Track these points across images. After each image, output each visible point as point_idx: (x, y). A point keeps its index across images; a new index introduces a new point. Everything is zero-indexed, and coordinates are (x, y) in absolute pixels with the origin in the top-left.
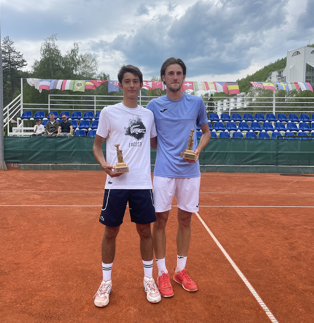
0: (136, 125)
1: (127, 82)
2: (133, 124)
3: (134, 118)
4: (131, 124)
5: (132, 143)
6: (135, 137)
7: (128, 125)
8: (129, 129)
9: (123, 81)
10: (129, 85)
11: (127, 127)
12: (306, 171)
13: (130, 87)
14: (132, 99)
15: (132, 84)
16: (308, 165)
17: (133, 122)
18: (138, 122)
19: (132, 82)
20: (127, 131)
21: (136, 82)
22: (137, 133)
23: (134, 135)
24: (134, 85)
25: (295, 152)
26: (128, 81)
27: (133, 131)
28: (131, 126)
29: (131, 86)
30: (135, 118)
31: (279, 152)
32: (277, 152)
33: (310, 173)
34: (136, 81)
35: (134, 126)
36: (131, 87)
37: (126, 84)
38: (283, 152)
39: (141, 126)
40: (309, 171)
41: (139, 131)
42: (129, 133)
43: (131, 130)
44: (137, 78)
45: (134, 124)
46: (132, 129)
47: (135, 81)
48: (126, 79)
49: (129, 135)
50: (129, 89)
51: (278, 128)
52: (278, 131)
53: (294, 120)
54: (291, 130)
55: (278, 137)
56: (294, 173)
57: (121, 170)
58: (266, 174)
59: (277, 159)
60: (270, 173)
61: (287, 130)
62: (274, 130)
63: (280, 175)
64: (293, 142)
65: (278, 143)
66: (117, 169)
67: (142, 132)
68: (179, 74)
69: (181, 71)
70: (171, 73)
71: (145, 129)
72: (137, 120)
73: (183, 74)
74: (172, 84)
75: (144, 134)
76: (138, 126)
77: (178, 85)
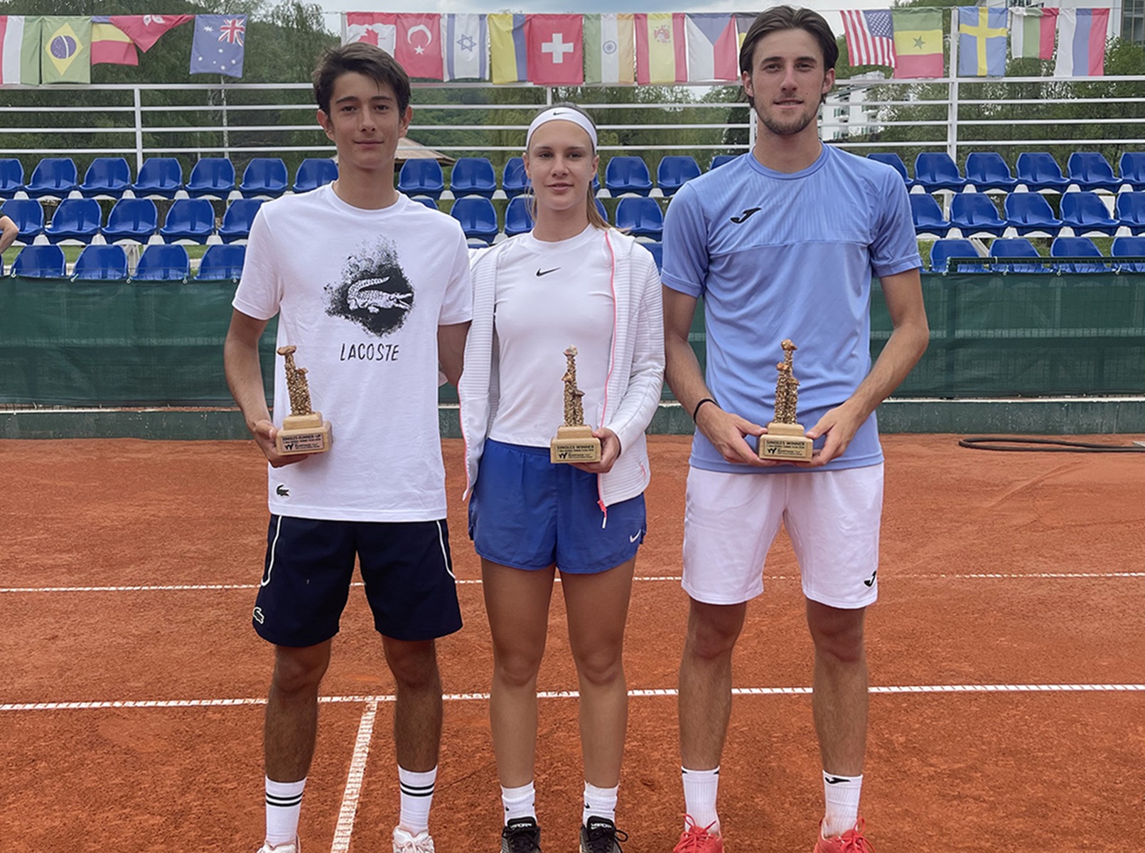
0: (372, 276)
1: (348, 109)
2: (362, 273)
3: (368, 250)
4: (353, 275)
5: (353, 347)
6: (364, 324)
7: (342, 277)
8: (344, 291)
9: (332, 103)
10: (355, 118)
11: (337, 283)
12: (1084, 421)
13: (361, 128)
14: (368, 171)
15: (367, 118)
16: (1094, 395)
17: (363, 265)
18: (381, 266)
19: (366, 108)
20: (333, 301)
21: (381, 107)
22: (372, 309)
23: (361, 315)
24: (374, 120)
25: (1035, 333)
26: (352, 105)
27: (360, 302)
29: (365, 123)
30: (369, 252)
31: (960, 334)
32: (952, 332)
33: (1101, 433)
34: (381, 103)
35: (364, 281)
36: (364, 130)
37: (346, 115)
38: (976, 333)
39: (393, 280)
40: (1099, 420)
41: (383, 300)
42: (341, 307)
43: (350, 296)
44: (387, 92)
45: (366, 275)
46: (353, 292)
47: (378, 106)
48: (342, 97)
49: (343, 317)
50: (359, 136)
51: (964, 222)
52: (967, 232)
53: (1042, 179)
54: (1022, 230)
55: (954, 263)
56: (1028, 432)
57: (300, 443)
58: (895, 438)
59: (950, 368)
60: (915, 436)
61: (1004, 228)
62: (947, 229)
63: (961, 444)
64: (1030, 285)
65: (954, 292)
66: (285, 439)
67: (397, 305)
68: (806, 66)
69: (814, 57)
70: (775, 64)
71: (410, 295)
72: (377, 260)
73: (822, 67)
74: (775, 105)
75: (406, 313)
76: (382, 281)
77: (800, 110)
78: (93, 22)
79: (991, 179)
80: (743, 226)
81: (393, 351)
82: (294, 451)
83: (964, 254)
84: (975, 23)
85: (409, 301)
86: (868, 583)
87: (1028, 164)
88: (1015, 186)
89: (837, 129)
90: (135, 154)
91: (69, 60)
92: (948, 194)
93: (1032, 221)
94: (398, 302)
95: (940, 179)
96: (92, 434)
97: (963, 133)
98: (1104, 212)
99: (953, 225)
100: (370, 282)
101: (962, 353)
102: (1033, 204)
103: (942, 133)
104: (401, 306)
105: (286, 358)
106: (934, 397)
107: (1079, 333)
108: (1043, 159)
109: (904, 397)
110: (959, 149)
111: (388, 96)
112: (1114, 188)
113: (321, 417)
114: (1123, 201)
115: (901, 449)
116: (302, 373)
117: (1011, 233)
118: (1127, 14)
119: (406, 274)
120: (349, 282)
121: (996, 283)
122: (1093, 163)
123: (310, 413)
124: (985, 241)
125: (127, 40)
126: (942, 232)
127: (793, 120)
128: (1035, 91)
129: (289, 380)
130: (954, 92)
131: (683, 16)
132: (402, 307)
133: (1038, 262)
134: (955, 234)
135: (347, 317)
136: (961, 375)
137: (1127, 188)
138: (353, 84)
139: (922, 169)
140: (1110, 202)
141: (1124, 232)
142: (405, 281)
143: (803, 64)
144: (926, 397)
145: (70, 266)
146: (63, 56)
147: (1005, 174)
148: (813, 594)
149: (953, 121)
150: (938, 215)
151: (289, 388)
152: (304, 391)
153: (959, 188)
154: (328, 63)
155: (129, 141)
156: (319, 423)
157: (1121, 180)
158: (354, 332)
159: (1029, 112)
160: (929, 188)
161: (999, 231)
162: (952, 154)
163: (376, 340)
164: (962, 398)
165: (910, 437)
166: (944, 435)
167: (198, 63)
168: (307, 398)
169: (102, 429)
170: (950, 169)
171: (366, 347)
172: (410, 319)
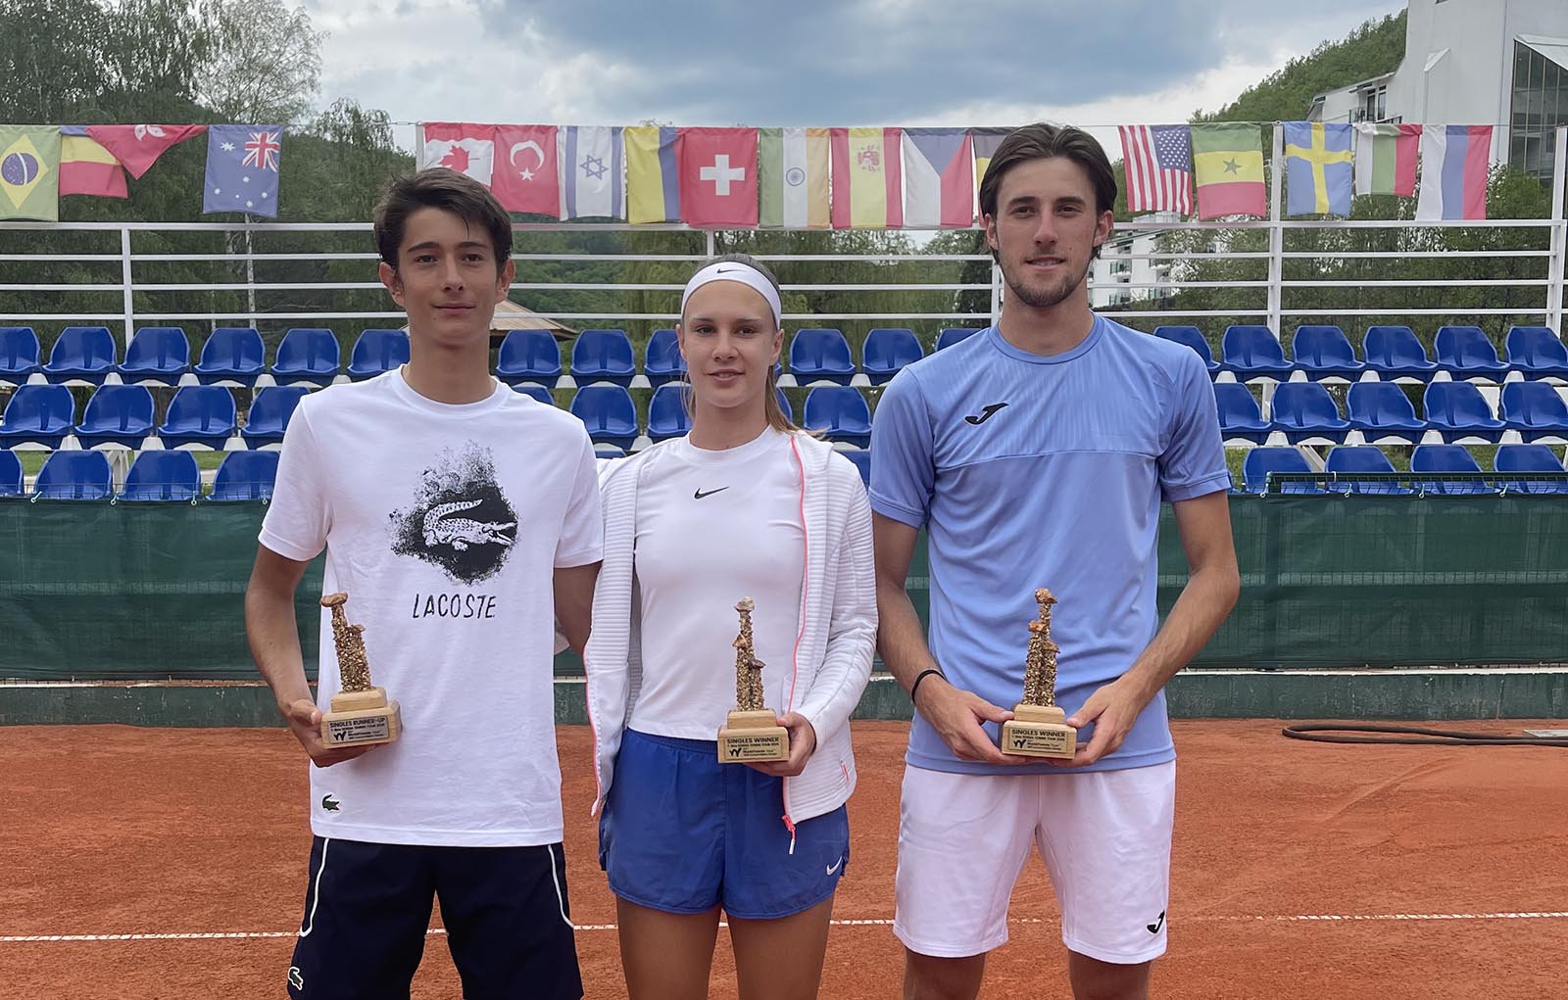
0: (458, 498)
1: (426, 259)
2: (444, 493)
4: (431, 497)
5: (431, 599)
6: (447, 567)
7: (414, 499)
8: (418, 520)
9: (403, 253)
10: (435, 273)
11: (407, 509)
12: (1456, 702)
13: (443, 286)
14: (452, 348)
15: (452, 272)
16: (1470, 665)
17: (445, 483)
18: (470, 484)
19: (450, 257)
20: (402, 534)
21: (473, 257)
22: (457, 545)
23: (442, 553)
24: (462, 275)
25: (1389, 578)
26: (430, 254)
27: (441, 535)
28: (431, 507)
29: (449, 279)
30: (453, 461)
31: (1284, 579)
32: (1272, 576)
33: (1480, 718)
34: (473, 251)
35: (448, 505)
36: (448, 289)
37: (424, 268)
38: (1307, 578)
39: (488, 503)
40: (1476, 700)
41: (474, 532)
42: (414, 541)
43: (426, 527)
44: (479, 236)
45: (449, 496)
46: (430, 521)
47: (468, 255)
48: (417, 243)
49: (416, 556)
50: (440, 297)
51: (1291, 422)
52: (1294, 436)
53: (1399, 363)
54: (1371, 434)
55: (1277, 480)
56: (1377, 716)
57: (355, 731)
58: (1193, 724)
59: (1271, 626)
60: (1222, 723)
61: (1346, 432)
62: (1267, 433)
63: (1285, 734)
64: (1381, 511)
65: (1276, 521)
66: (334, 724)
67: (493, 539)
68: (1070, 209)
69: (1082, 197)
70: (1027, 207)
71: (511, 524)
72: (465, 475)
73: (1094, 211)
74: (1027, 265)
75: (507, 550)
76: (471, 505)
77: (1061, 271)
78: (62, 134)
79: (1328, 363)
80: (983, 427)
81: (488, 604)
82: (347, 742)
83: (1290, 468)
84: (1307, 145)
85: (511, 533)
86: (1152, 928)
87: (1378, 343)
88: (1360, 373)
89: (1113, 292)
90: (123, 321)
91: (28, 187)
92: (1268, 383)
93: (1385, 421)
94: (495, 535)
95: (1258, 362)
96: (61, 718)
97: (1289, 298)
98: (1483, 409)
99: (1275, 427)
100: (455, 507)
101: (1287, 606)
102: (1385, 398)
103: (1260, 298)
104: (499, 540)
105: (334, 610)
106: (1247, 667)
107: (1450, 578)
108: (1400, 335)
109: (1207, 667)
110: (1284, 320)
111: (482, 243)
112: (1498, 376)
113: (384, 694)
114: (1511, 395)
115: (1203, 740)
116: (356, 631)
117: (1355, 439)
118: (1519, 133)
119: (506, 495)
120: (425, 507)
121: (1334, 508)
122: (1469, 341)
123: (369, 687)
124: (1320, 449)
125: (111, 160)
126: (1260, 436)
127: (1050, 286)
128: (1389, 239)
129: (339, 641)
130: (1277, 241)
131: (897, 132)
132: (501, 542)
133: (1391, 479)
134: (1277, 440)
135: (422, 557)
136: (1286, 636)
137: (1515, 377)
138: (432, 224)
139: (1232, 348)
140: (1492, 396)
141: (1512, 438)
142: (504, 505)
143: (1065, 206)
144: (1237, 668)
145: (30, 481)
146: (19, 182)
147: (1348, 356)
148: (1076, 943)
149: (1275, 281)
150: (1254, 413)
151: (339, 654)
152: (360, 657)
153: (1283, 375)
154: (397, 195)
155: (115, 303)
156: (381, 701)
157: (1507, 365)
158: (430, 577)
159: (1380, 269)
160: (1242, 375)
161: (1339, 436)
162: (1274, 328)
163: (463, 588)
164: (1287, 668)
165: (1214, 724)
166: (1262, 722)
167: (215, 196)
168: (364, 667)
169: (74, 711)
170: (1271, 348)
171: (449, 600)
172: (512, 560)
